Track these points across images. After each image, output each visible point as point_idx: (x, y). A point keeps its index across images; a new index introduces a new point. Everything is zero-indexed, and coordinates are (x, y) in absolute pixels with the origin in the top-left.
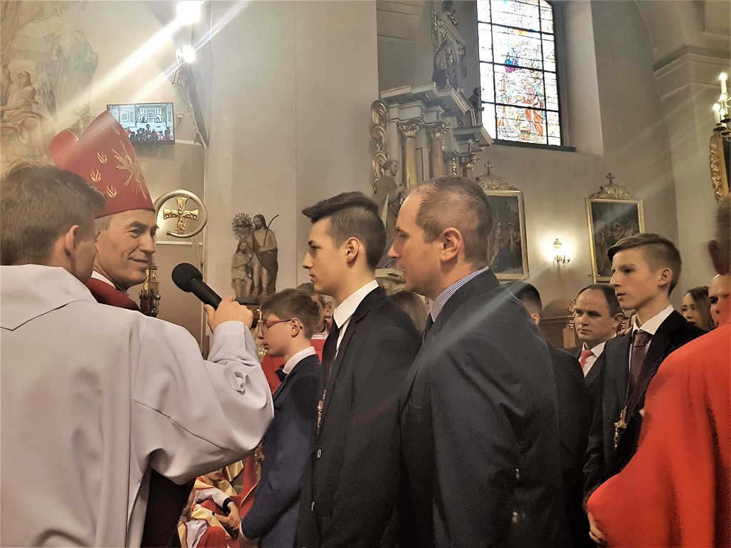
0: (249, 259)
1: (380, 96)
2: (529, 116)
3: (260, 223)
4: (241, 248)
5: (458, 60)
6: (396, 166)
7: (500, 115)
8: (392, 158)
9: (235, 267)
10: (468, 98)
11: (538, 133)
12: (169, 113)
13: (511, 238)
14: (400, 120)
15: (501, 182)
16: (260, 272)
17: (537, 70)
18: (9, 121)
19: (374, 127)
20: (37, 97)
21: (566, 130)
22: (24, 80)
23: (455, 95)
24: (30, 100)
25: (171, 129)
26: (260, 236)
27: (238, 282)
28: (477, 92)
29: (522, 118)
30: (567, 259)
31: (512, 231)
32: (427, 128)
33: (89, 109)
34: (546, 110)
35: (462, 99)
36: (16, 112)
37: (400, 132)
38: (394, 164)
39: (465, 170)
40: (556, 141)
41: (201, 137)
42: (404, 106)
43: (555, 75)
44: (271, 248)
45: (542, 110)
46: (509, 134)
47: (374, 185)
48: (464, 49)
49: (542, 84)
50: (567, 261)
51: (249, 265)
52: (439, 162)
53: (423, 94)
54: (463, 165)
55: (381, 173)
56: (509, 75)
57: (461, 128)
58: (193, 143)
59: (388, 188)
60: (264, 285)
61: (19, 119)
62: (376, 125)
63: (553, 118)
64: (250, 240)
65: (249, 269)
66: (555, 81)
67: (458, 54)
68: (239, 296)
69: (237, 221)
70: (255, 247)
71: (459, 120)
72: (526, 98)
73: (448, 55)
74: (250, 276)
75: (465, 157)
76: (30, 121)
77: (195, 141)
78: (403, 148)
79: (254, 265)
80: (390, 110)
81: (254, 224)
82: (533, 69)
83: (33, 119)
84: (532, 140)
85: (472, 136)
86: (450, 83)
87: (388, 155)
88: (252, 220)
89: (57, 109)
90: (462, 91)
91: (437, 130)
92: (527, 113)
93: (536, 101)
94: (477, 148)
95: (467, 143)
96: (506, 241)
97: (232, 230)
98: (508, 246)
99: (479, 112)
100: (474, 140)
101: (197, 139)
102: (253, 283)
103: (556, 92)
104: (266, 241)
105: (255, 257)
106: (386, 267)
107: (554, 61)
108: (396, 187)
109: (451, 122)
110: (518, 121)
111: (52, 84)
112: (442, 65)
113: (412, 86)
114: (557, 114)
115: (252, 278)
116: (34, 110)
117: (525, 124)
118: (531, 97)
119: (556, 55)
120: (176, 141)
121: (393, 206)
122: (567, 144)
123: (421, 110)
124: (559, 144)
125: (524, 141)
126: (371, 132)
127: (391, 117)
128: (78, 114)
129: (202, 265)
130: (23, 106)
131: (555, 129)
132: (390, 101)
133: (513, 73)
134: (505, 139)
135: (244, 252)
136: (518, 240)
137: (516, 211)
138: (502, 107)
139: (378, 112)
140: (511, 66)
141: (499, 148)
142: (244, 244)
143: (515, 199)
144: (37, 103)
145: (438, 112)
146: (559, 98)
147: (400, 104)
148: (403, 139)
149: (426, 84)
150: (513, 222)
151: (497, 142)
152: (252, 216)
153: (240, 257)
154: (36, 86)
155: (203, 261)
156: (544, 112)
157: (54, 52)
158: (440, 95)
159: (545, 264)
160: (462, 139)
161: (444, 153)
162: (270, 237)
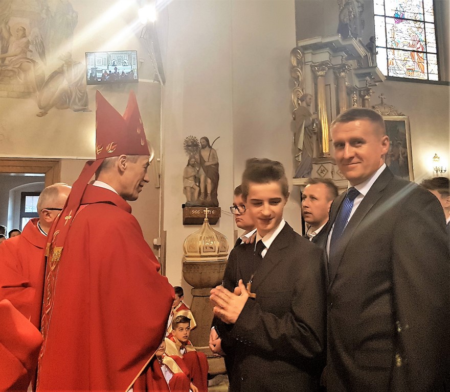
0: (196, 171)
1: (297, 44)
2: (413, 58)
3: (205, 143)
4: (191, 163)
5: (358, 15)
6: (310, 99)
7: (391, 57)
8: (307, 92)
9: (186, 178)
10: (365, 45)
11: (420, 71)
12: (134, 58)
13: (400, 153)
14: (314, 63)
15: (392, 110)
16: (205, 181)
17: (419, 21)
18: (9, 66)
19: (293, 69)
20: (31, 47)
21: (443, 68)
22: (21, 33)
23: (355, 43)
24: (25, 49)
25: (136, 70)
26: (205, 154)
27: (188, 189)
28: (373, 39)
29: (408, 59)
30: (444, 169)
31: (401, 148)
32: (334, 68)
33: (71, 55)
34: (426, 53)
35: (361, 46)
36: (14, 59)
37: (313, 72)
38: (309, 97)
39: (364, 100)
40: (434, 77)
41: (159, 77)
42: (317, 52)
43: (433, 25)
44: (214, 163)
45: (424, 52)
46: (398, 72)
47: (294, 113)
48: (362, 6)
49: (423, 32)
50: (443, 171)
51: (197, 176)
52: (344, 95)
53: (331, 43)
54: (362, 97)
55: (299, 104)
56: (398, 25)
57: (360, 68)
58: (152, 81)
59: (304, 116)
60: (209, 192)
61: (17, 64)
62: (294, 67)
63: (433, 59)
64: (197, 157)
65: (197, 179)
66: (434, 30)
67: (358, 10)
68: (190, 200)
69: (186, 142)
70: (202, 162)
71: (359, 62)
72: (411, 43)
73: (350, 12)
74: (198, 185)
75: (364, 90)
76: (25, 65)
77: (155, 80)
78: (316, 84)
79: (201, 175)
80: (306, 55)
81: (200, 144)
82: (415, 21)
83: (28, 63)
84: (416, 76)
85: (369, 74)
86: (352, 34)
87: (304, 90)
88: (199, 141)
89: (46, 56)
90: (361, 39)
91: (341, 70)
92: (411, 55)
93: (418, 46)
94: (373, 83)
95: (365, 80)
96: (396, 156)
97: (183, 148)
98: (398, 159)
99: (374, 56)
100: (370, 77)
101: (156, 79)
102: (200, 190)
103: (434, 38)
104: (210, 157)
105: (202, 170)
106: (303, 177)
107: (433, 14)
108: (310, 115)
109: (353, 63)
110: (405, 62)
111: (43, 37)
112: (345, 20)
113: (323, 37)
114: (436, 55)
115: (199, 186)
116: (29, 57)
117: (410, 64)
118: (415, 43)
119: (434, 10)
120: (139, 80)
121: (309, 130)
122: (443, 79)
123: (329, 54)
124: (437, 79)
125: (409, 77)
126: (291, 72)
127: (306, 61)
128: (62, 60)
129: (160, 176)
130: (20, 54)
131: (434, 68)
132: (305, 48)
133: (401, 23)
134: (395, 76)
135: (193, 166)
136: (405, 155)
137: (403, 132)
138: (392, 50)
139: (296, 57)
140: (399, 19)
141: (390, 83)
142: (193, 160)
143: (402, 123)
144: (31, 51)
145: (342, 57)
146: (437, 43)
147: (313, 50)
148: (315, 78)
149: (333, 35)
150: (401, 140)
151: (389, 78)
152: (199, 138)
153: (190, 170)
154: (30, 38)
155: (161, 173)
156: (425, 54)
157: (44, 11)
158: (344, 43)
159: (427, 173)
160: (361, 76)
161: (347, 87)
162: (213, 154)
